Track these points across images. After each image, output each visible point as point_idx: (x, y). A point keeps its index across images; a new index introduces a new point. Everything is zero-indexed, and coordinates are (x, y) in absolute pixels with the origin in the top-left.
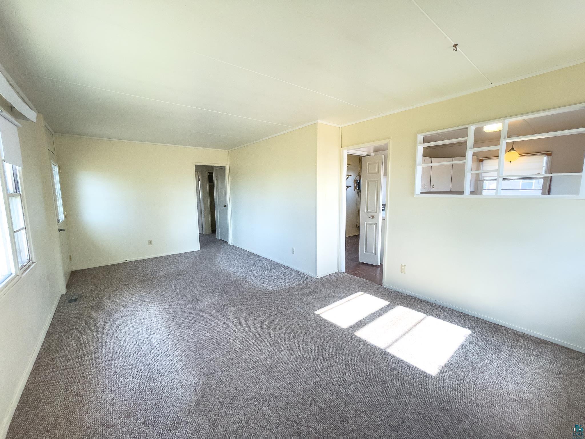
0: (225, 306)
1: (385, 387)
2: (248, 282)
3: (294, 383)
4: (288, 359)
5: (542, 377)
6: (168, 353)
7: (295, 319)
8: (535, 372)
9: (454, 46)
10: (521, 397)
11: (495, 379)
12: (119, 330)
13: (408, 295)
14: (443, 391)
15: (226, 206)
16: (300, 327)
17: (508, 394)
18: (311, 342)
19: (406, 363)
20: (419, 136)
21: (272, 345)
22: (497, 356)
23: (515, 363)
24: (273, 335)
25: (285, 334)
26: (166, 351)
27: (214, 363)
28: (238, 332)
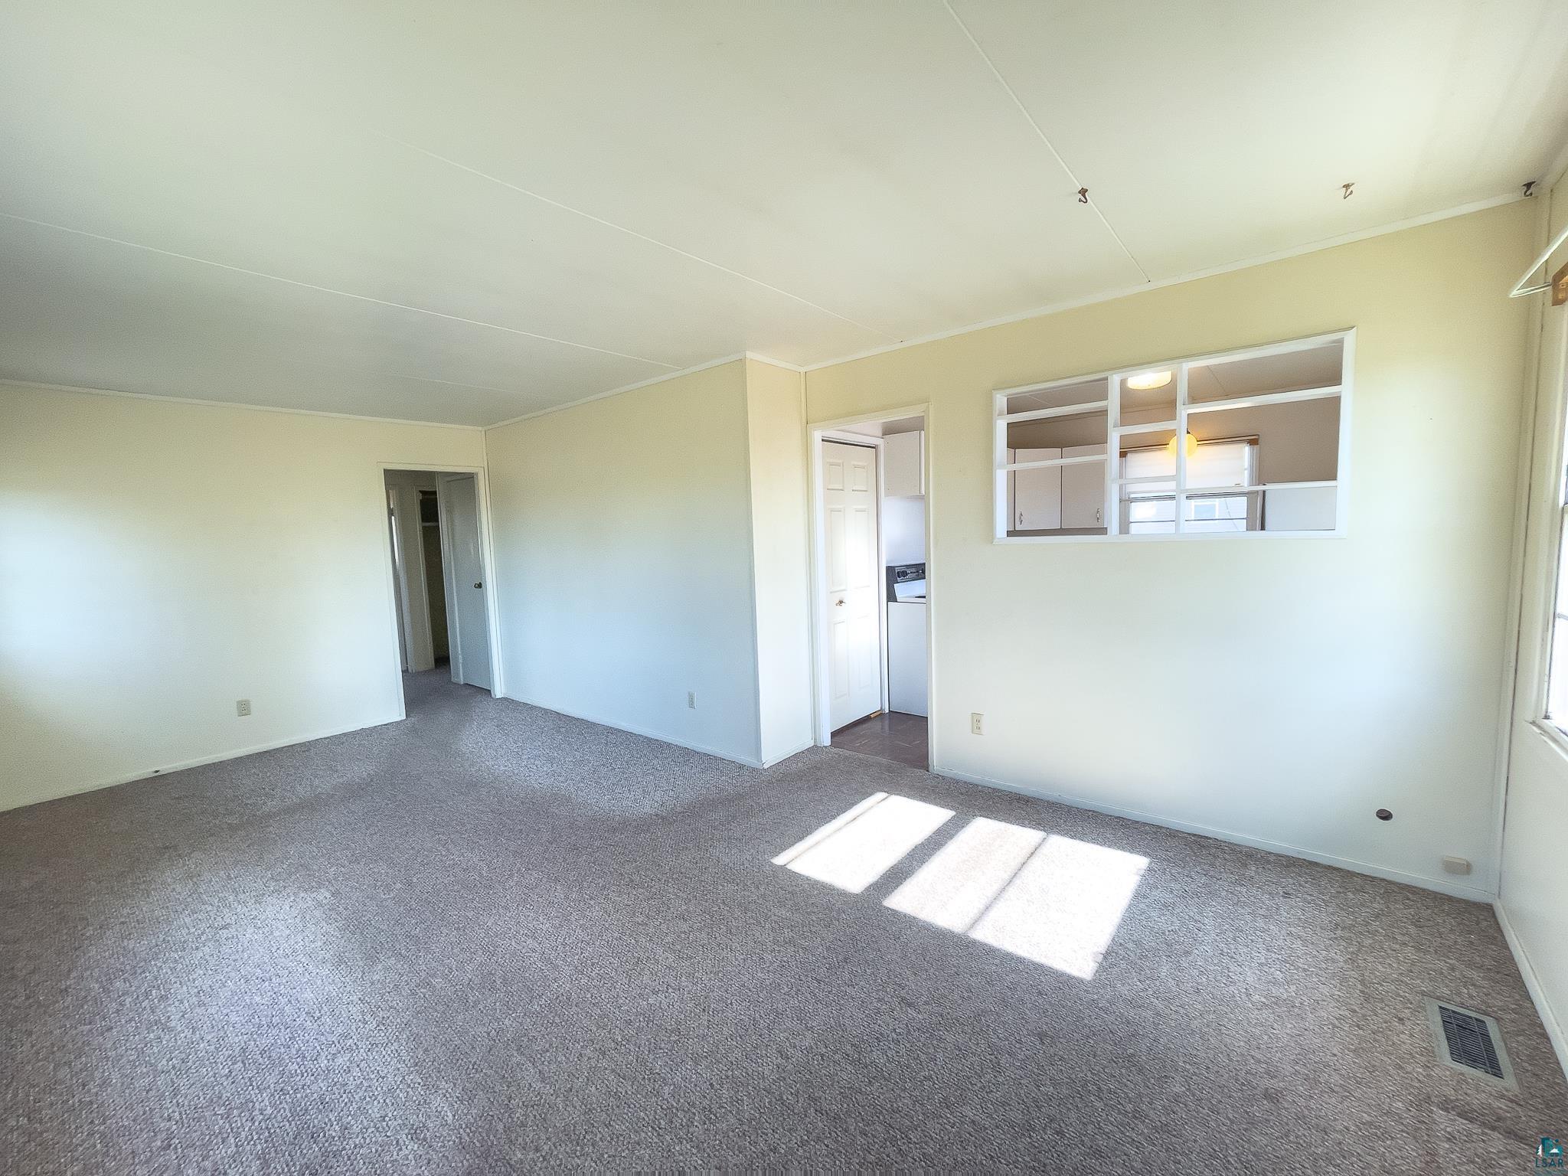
0: (511, 876)
1: (982, 1030)
2: (569, 800)
3: (748, 1060)
4: (722, 1000)
5: (1305, 942)
6: (351, 1040)
7: (723, 886)
8: (1290, 934)
9: (1080, 192)
10: (1273, 995)
11: (1215, 965)
12: (163, 998)
13: (994, 789)
14: (1114, 1012)
15: (480, 586)
16: (740, 905)
17: (1249, 995)
18: (775, 942)
19: (1020, 960)
20: (998, 396)
21: (669, 968)
22: (1209, 909)
23: (1248, 918)
24: (669, 939)
25: (700, 930)
26: (346, 1036)
27: (508, 1044)
28: (564, 945)
